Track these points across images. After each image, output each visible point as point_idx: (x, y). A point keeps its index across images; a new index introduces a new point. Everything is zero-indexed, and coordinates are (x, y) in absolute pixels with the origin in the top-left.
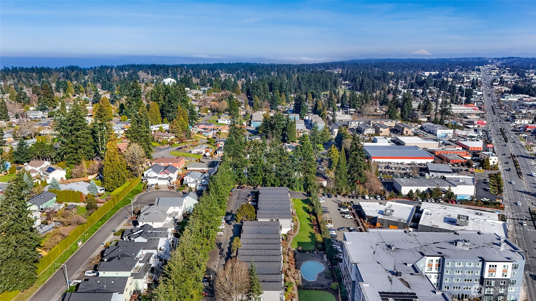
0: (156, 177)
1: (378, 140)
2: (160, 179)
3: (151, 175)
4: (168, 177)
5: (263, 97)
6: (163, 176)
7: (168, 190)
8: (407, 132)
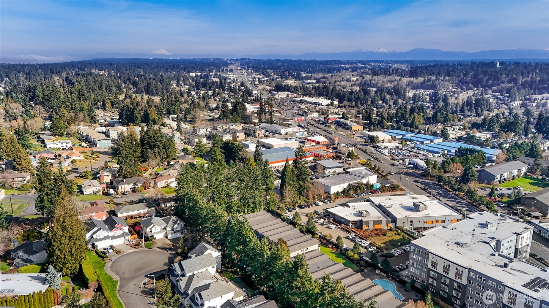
0: (107, 238)
1: (250, 145)
2: (113, 238)
3: (99, 236)
4: (122, 232)
5: (70, 108)
6: (117, 233)
7: (132, 250)
8: (259, 134)
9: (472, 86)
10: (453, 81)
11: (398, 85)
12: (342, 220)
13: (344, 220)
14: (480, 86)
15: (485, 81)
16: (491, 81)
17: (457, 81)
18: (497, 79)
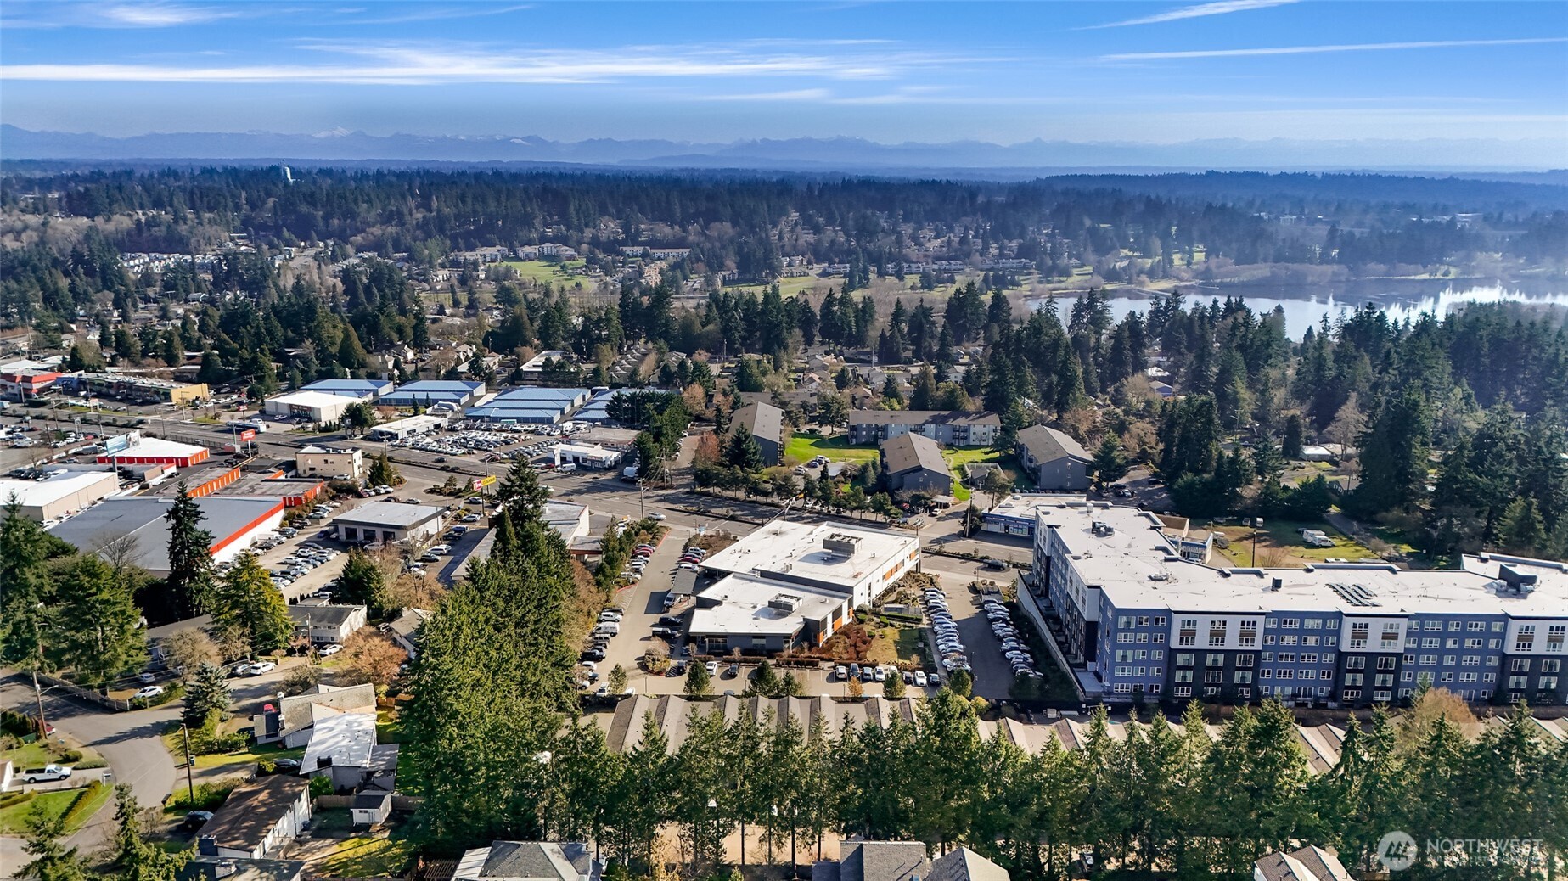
9: (293, 237)
10: (228, 223)
11: (42, 242)
12: (755, 641)
13: (763, 641)
14: (314, 234)
15: (321, 223)
16: (336, 221)
17: (237, 223)
18: (350, 214)
